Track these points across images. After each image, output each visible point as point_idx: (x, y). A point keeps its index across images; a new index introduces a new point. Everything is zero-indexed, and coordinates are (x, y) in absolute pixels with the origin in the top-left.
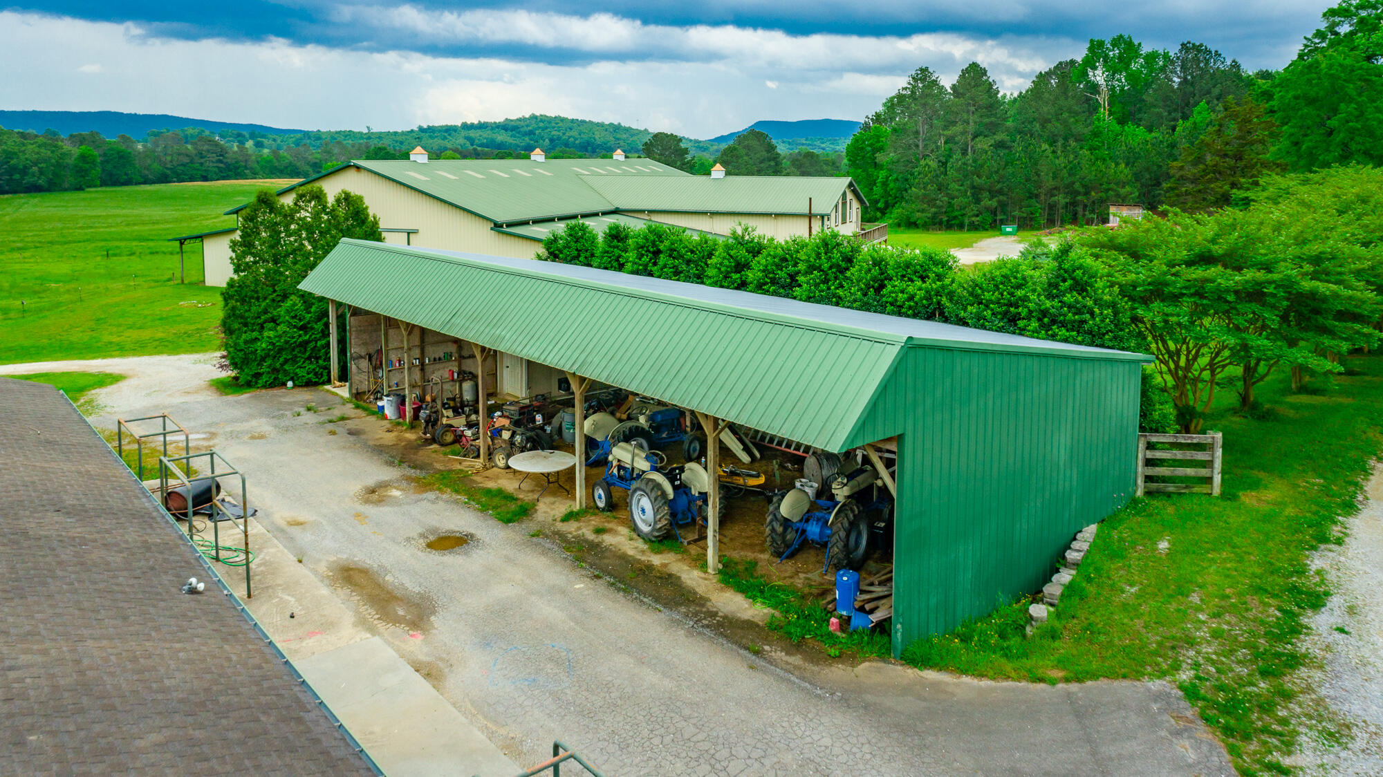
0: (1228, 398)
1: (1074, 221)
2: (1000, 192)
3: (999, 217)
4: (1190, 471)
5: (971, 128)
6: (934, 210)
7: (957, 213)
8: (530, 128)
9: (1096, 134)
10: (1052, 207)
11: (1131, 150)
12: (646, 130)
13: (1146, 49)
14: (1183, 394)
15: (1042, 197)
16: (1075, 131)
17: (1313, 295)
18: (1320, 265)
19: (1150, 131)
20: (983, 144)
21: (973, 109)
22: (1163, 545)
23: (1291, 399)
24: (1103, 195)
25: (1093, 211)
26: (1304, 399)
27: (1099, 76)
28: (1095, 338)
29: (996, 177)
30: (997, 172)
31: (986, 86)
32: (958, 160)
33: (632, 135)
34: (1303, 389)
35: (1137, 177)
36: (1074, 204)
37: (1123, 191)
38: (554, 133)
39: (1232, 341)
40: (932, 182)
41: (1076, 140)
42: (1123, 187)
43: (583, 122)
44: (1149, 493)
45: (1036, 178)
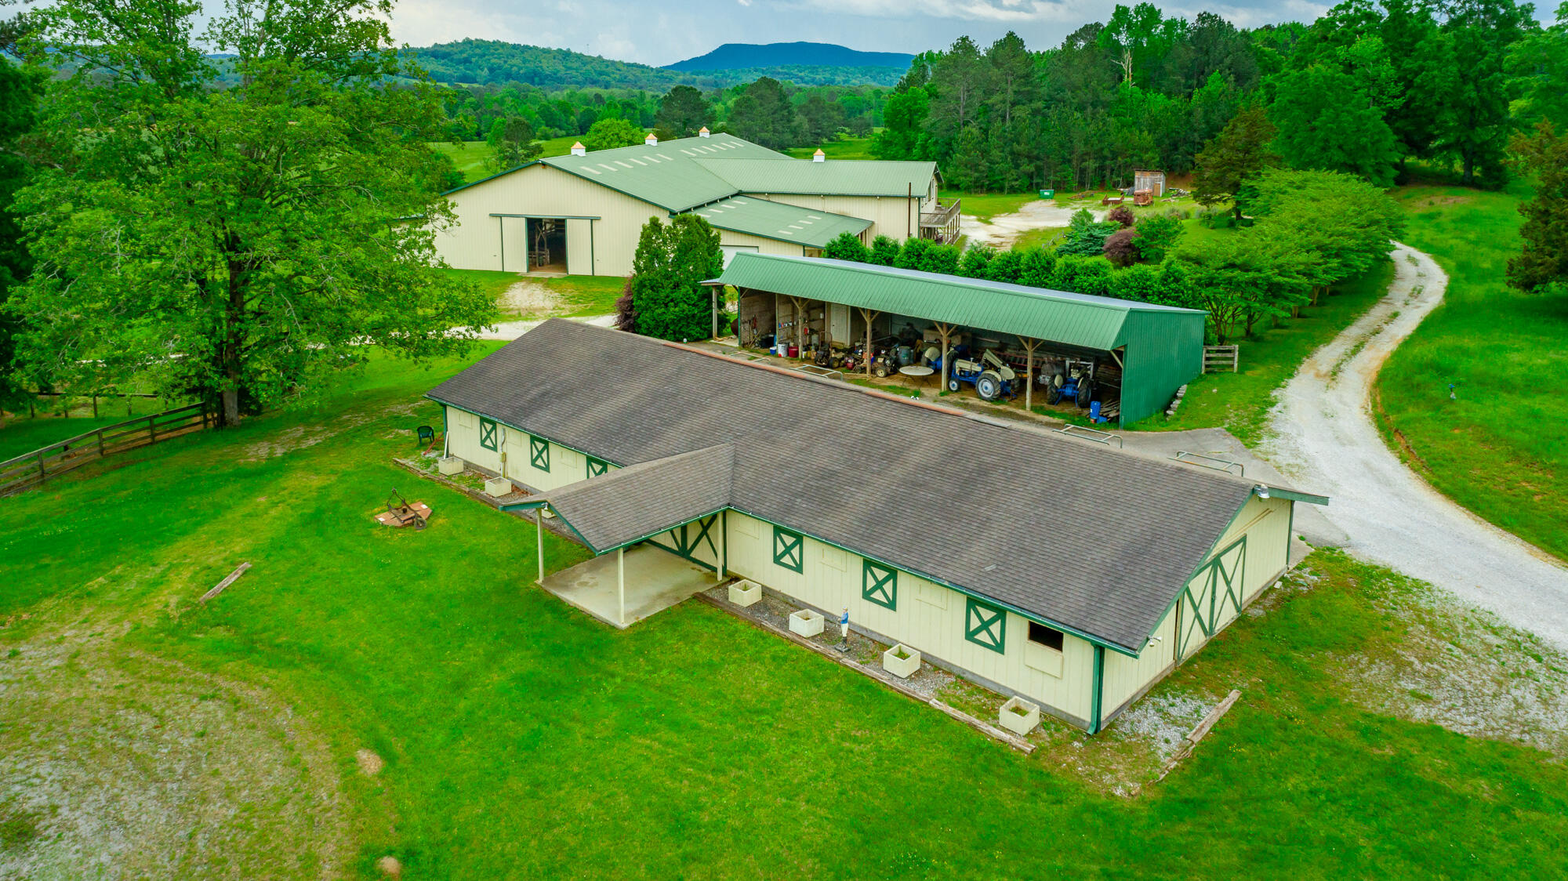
0: (1240, 331)
1: (1102, 186)
2: (1037, 158)
3: (1035, 181)
4: (1224, 362)
5: (1010, 97)
6: (976, 174)
7: (998, 178)
8: (465, 55)
9: (1121, 101)
10: (1083, 171)
11: (1153, 117)
12: (600, 57)
13: (1166, 16)
14: (1219, 329)
15: (1074, 163)
16: (1102, 99)
17: (1278, 284)
18: (1282, 270)
19: (1170, 98)
20: (1021, 112)
21: (1010, 78)
22: (1215, 391)
23: (1271, 331)
24: (1128, 160)
25: (1118, 176)
26: (1278, 331)
27: (1124, 39)
28: (1184, 304)
29: (1033, 144)
30: (1034, 139)
31: (1024, 56)
32: (998, 128)
33: (585, 64)
34: (1278, 326)
35: (1158, 143)
36: (1102, 168)
37: (1146, 157)
38: (493, 61)
39: (1244, 305)
40: (975, 149)
41: (1104, 107)
42: (1146, 153)
43: (527, 47)
44: (1207, 372)
45: (1069, 145)
